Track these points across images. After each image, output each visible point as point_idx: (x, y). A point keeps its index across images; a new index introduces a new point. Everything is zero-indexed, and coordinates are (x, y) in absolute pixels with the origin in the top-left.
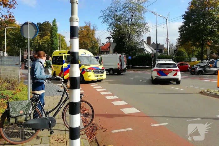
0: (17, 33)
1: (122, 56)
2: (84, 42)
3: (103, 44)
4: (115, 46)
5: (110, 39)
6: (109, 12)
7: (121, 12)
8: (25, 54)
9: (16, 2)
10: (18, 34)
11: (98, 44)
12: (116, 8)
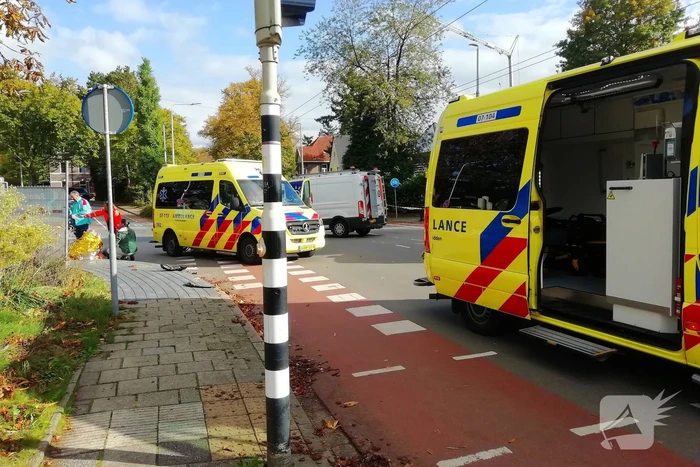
0: (28, 109)
1: (370, 177)
2: (246, 134)
3: (307, 138)
4: (349, 147)
5: (330, 123)
6: (327, 37)
7: (365, 36)
8: (55, 178)
9: (45, 19)
10: (32, 112)
11: (293, 141)
12: (349, 22)
